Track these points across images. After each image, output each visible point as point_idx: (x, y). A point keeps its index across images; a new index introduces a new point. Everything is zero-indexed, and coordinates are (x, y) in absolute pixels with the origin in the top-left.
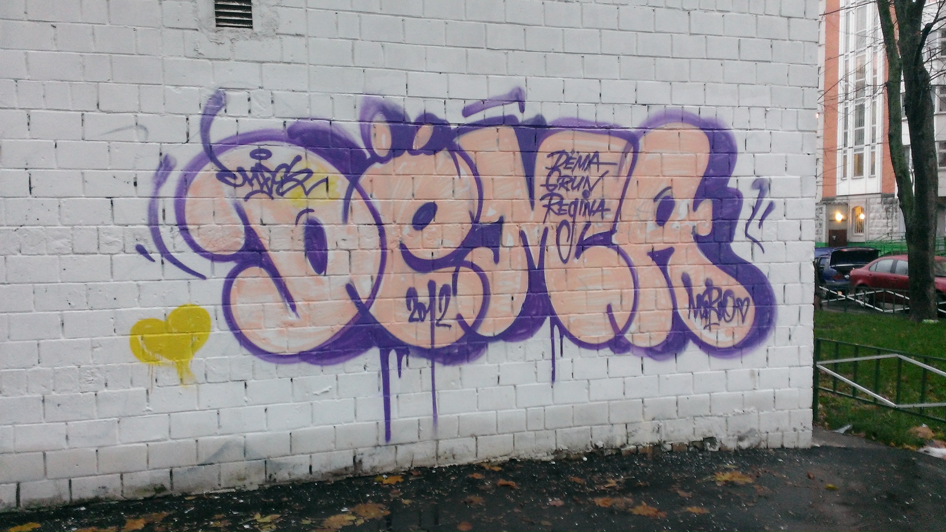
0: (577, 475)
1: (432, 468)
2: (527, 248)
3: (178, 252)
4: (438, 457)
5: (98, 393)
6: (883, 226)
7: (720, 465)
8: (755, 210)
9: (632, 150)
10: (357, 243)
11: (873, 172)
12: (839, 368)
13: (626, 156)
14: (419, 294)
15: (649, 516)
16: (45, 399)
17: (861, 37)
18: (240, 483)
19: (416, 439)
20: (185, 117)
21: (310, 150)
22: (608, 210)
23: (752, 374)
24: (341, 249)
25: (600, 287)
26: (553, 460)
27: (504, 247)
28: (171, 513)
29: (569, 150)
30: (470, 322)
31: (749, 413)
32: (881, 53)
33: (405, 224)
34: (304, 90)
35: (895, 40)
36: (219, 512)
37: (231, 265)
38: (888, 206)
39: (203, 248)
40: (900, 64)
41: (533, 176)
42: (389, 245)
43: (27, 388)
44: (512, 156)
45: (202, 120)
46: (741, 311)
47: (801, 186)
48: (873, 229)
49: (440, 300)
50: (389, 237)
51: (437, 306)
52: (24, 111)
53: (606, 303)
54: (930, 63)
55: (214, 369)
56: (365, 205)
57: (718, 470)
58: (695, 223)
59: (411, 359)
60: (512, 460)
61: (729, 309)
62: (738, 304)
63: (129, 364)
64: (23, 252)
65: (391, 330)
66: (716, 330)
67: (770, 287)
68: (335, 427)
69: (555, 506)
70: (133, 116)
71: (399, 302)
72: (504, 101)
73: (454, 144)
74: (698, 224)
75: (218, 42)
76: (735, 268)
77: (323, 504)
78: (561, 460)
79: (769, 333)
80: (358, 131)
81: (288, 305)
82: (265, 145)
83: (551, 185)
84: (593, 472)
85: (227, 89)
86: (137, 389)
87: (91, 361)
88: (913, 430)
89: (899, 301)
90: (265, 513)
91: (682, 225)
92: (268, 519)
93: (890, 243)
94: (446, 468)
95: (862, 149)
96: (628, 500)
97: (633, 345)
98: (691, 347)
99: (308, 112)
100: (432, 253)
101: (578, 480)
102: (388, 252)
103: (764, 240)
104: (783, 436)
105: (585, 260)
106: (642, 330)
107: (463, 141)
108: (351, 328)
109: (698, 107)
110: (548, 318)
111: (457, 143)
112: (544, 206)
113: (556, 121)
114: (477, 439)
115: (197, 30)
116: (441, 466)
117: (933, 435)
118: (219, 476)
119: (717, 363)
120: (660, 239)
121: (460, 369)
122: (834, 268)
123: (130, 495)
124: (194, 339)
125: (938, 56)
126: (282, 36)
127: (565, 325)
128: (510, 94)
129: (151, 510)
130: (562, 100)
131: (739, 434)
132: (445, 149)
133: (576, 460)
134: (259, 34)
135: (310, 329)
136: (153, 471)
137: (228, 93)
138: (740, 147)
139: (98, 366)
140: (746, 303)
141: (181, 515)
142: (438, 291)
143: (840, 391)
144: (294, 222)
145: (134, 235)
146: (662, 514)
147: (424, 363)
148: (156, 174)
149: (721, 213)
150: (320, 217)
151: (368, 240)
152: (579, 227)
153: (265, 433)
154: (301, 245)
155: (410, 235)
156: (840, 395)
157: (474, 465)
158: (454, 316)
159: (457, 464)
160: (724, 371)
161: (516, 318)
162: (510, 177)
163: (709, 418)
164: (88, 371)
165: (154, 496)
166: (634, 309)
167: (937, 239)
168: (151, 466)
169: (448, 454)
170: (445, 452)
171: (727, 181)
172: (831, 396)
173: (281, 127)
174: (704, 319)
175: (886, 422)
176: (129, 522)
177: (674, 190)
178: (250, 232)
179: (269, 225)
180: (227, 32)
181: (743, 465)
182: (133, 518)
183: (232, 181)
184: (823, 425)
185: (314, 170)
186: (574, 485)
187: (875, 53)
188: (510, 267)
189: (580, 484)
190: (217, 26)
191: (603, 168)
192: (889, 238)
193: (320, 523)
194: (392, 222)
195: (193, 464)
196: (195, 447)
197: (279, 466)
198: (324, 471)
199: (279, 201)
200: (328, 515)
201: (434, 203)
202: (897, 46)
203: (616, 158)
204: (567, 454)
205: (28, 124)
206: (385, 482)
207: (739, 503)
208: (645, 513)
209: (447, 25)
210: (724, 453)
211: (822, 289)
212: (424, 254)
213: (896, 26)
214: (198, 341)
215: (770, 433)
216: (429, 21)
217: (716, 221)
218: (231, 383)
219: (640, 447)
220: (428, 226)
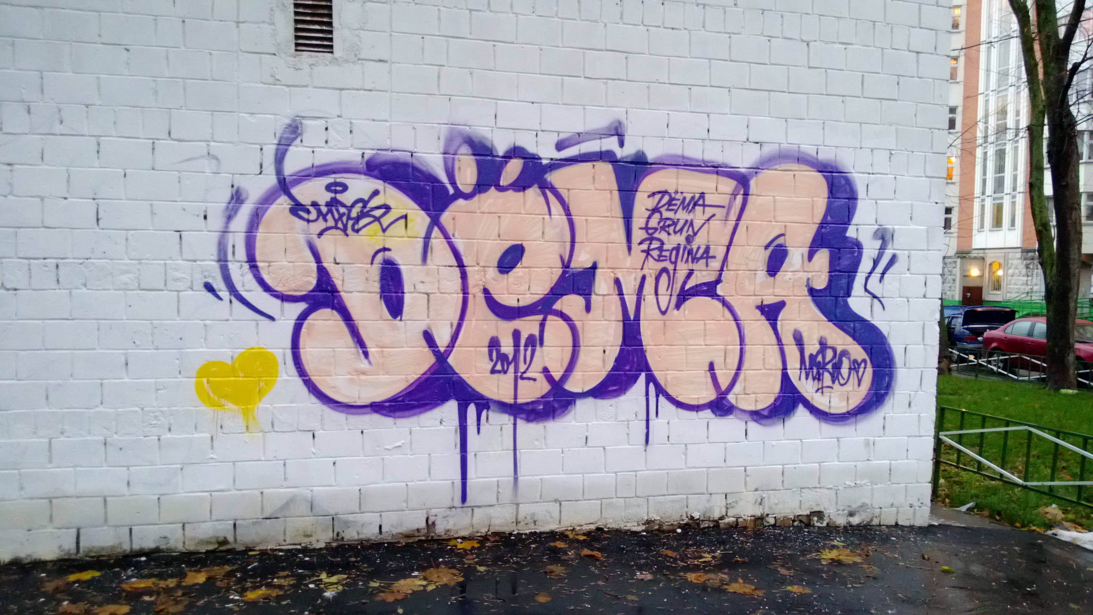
0: (670, 548)
1: (511, 534)
2: (621, 296)
3: (247, 291)
4: (517, 523)
5: (162, 438)
6: (1023, 284)
7: (827, 542)
8: (876, 263)
9: (742, 192)
10: (437, 286)
11: (1013, 223)
12: (964, 440)
13: (735, 199)
14: (502, 344)
15: (745, 594)
16: (107, 441)
17: (1004, 75)
18: (307, 540)
19: (494, 502)
20: (259, 147)
21: (389, 183)
22: (714, 257)
23: (867, 443)
24: (420, 293)
25: (703, 343)
26: (643, 531)
27: (597, 295)
28: (234, 567)
29: (671, 190)
30: (557, 376)
31: (861, 486)
32: (1025, 93)
33: (489, 267)
34: (384, 118)
35: (1039, 80)
36: (283, 569)
37: (302, 306)
38: (1029, 262)
39: (273, 287)
40: (1044, 106)
41: (631, 218)
42: (471, 290)
43: (89, 430)
44: (609, 195)
45: (277, 150)
46: (857, 372)
47: (928, 237)
48: (1012, 287)
49: (526, 350)
50: (471, 281)
51: (522, 358)
52: (93, 138)
53: (709, 360)
54: (1077, 107)
55: (281, 417)
56: (446, 245)
57: (824, 547)
58: (810, 275)
59: (491, 414)
60: (599, 529)
61: (845, 371)
62: (855, 366)
63: (194, 408)
64: (88, 287)
65: (470, 382)
66: (829, 394)
67: (890, 347)
68: (407, 485)
69: (642, 580)
70: (205, 145)
71: (480, 351)
72: (602, 134)
73: (545, 180)
74: (813, 276)
75: (297, 67)
76: (852, 325)
77: (393, 566)
78: (652, 531)
79: (887, 398)
80: (441, 163)
81: (361, 351)
82: (340, 178)
83: (651, 228)
84: (687, 544)
85: (303, 117)
86: (200, 435)
87: (155, 404)
88: (1041, 510)
89: (1036, 368)
90: (331, 573)
91: (796, 276)
92: (334, 579)
93: (1031, 303)
94: (525, 534)
95: (1002, 198)
96: (723, 576)
97: (737, 408)
98: (801, 411)
99: (388, 143)
100: (518, 300)
101: (669, 553)
102: (470, 297)
103: (885, 296)
104: (897, 512)
105: (687, 312)
106: (747, 392)
107: (554, 178)
108: (427, 379)
109: (816, 147)
110: (643, 376)
111: (549, 179)
112: (643, 251)
113: (658, 158)
114: (560, 504)
115: (275, 54)
116: (521, 532)
117: (1063, 516)
118: (285, 531)
119: (828, 429)
120: (771, 291)
121: (545, 427)
122: (966, 329)
123: (191, 547)
124: (261, 384)
125: (1086, 99)
126: (363, 62)
127: (662, 383)
128: (609, 128)
129: (214, 564)
130: (666, 135)
131: (849, 509)
132: (536, 186)
133: (669, 531)
134: (340, 60)
135: (384, 378)
136: (216, 523)
137: (304, 121)
138: (861, 192)
139: (161, 409)
140: (863, 365)
141: (243, 570)
142: (523, 342)
143: (965, 465)
144: (370, 261)
145: (202, 272)
146: (760, 593)
147: (506, 419)
148: (227, 207)
149: (839, 265)
150: (395, 256)
151: (449, 283)
152: (681, 275)
153: (333, 488)
154: (376, 287)
155: (494, 279)
156: (965, 470)
157: (556, 532)
158: (540, 369)
159: (538, 531)
160: (836, 440)
161: (607, 373)
162: (606, 218)
163: (818, 490)
164: (152, 414)
165: (216, 549)
166: (739, 368)
167: (1079, 301)
168: (214, 517)
169: (529, 520)
170: (526, 518)
171: (846, 230)
172: (954, 470)
173: (359, 159)
174: (816, 381)
175: (1013, 501)
176: (190, 574)
177: (787, 237)
178: (322, 272)
179: (342, 264)
180: (307, 57)
181: (852, 543)
182: (195, 571)
183: (305, 215)
184: (943, 502)
185: (392, 207)
186: (665, 558)
187: (1018, 93)
188: (603, 317)
189: (671, 557)
190: (296, 50)
191: (709, 211)
192: (1029, 298)
193: (389, 586)
194: (475, 264)
195: (257, 517)
196: (260, 499)
197: (347, 524)
198: (395, 531)
199: (353, 237)
200: (397, 579)
201: (521, 245)
202: (1041, 87)
203: (723, 200)
204: (659, 525)
205: (98, 152)
206: (460, 546)
207: (845, 584)
208: (741, 591)
209: (542, 52)
210: (832, 529)
211: (951, 352)
212: (509, 300)
213: (1040, 65)
214: (265, 387)
215: (883, 509)
216: (522, 47)
217: (833, 274)
218: (297, 432)
219: (740, 520)
220: (515, 270)
